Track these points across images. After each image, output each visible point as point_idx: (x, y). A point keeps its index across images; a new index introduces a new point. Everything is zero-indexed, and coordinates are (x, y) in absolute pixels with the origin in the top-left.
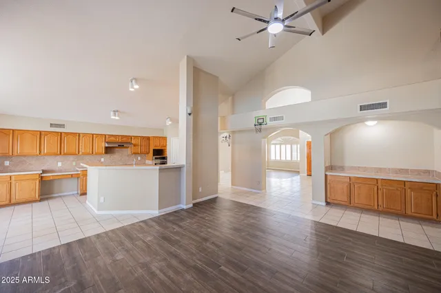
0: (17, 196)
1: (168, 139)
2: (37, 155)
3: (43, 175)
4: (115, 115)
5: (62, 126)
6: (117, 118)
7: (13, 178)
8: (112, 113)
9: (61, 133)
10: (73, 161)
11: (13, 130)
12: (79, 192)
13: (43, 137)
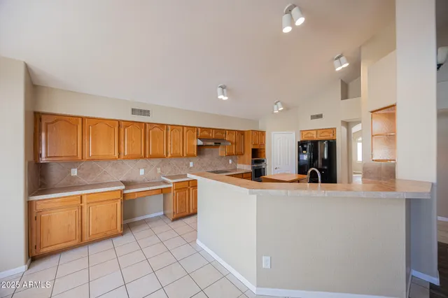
0: (92, 228)
1: (267, 134)
2: (116, 159)
3: (126, 192)
4: (223, 94)
5: (146, 113)
6: (225, 98)
7: (84, 198)
8: (219, 90)
9: (145, 124)
10: (158, 167)
11: (83, 118)
12: (170, 211)
13: (122, 130)
